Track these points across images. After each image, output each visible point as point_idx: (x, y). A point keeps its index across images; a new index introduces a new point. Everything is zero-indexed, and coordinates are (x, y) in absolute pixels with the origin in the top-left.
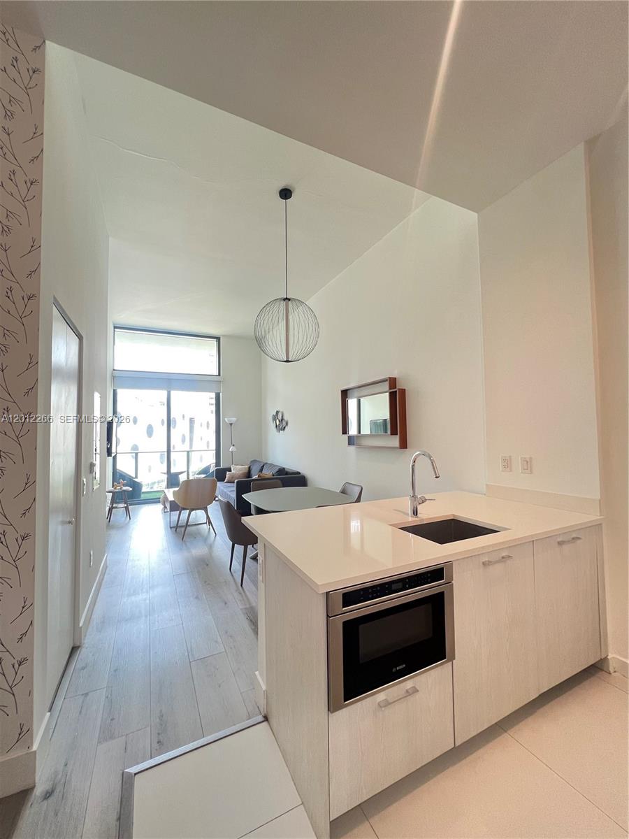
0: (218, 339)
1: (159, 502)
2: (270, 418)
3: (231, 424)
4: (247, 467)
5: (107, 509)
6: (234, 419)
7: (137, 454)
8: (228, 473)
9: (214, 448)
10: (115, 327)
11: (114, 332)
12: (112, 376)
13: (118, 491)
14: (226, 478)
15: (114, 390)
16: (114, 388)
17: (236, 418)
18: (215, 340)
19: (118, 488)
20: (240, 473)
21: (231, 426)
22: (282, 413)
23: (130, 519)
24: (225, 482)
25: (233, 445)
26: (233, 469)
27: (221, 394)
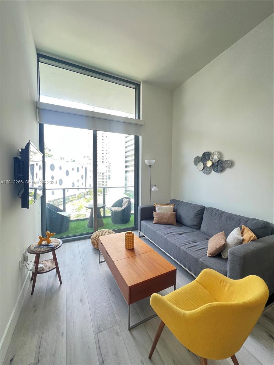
2: (190, 161)
3: (150, 166)
4: (172, 207)
5: (30, 273)
6: (153, 161)
8: (154, 213)
11: (38, 61)
12: (37, 108)
13: (43, 250)
14: (154, 218)
15: (40, 124)
16: (40, 123)
17: (155, 161)
18: (134, 86)
19: (44, 243)
20: (168, 213)
21: (150, 168)
22: (220, 154)
23: (61, 283)
24: (154, 222)
25: (155, 186)
26: (159, 209)
27: (140, 138)
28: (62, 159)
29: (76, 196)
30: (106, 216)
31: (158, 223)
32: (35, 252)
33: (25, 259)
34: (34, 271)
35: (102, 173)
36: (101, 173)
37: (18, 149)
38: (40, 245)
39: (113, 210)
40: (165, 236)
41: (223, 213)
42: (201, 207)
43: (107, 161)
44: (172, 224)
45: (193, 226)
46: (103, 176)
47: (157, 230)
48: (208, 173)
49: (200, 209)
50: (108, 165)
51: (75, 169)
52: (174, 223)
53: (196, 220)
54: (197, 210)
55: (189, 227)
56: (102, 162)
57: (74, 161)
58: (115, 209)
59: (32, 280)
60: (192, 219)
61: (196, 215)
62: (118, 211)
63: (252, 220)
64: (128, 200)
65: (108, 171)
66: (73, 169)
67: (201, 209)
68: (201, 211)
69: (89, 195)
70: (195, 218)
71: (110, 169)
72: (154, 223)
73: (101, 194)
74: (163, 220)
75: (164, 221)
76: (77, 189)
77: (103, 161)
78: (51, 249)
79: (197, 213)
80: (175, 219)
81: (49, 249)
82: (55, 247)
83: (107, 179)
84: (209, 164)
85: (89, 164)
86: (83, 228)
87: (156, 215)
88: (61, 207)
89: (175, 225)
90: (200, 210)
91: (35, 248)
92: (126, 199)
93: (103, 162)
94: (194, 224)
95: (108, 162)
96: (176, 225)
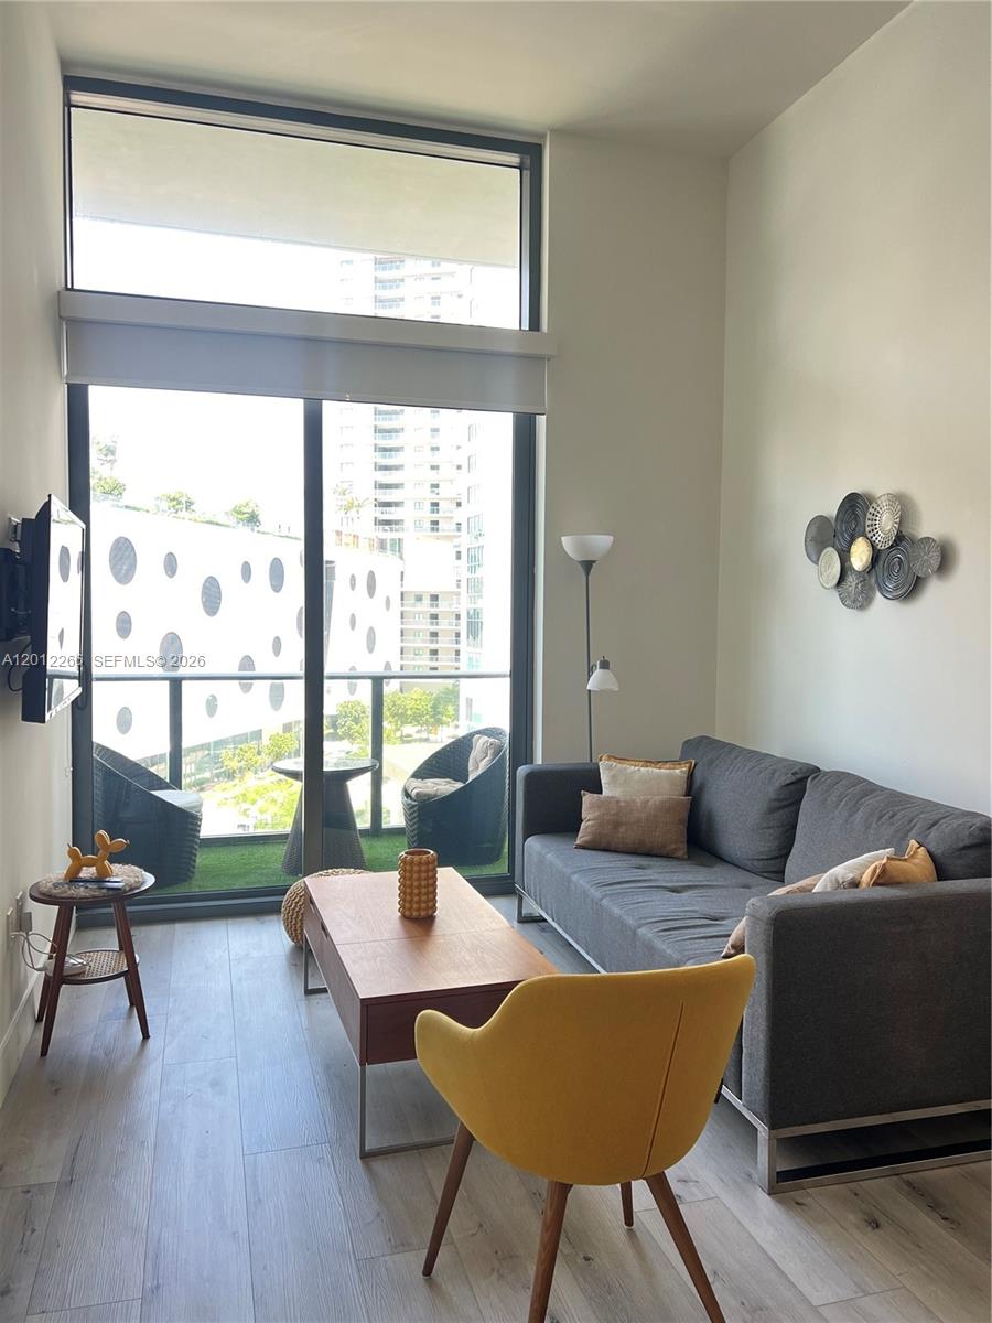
0: (527, 152)
1: (274, 909)
2: (792, 534)
3: (588, 565)
4: (680, 771)
6: (603, 541)
7: (176, 685)
8: (588, 799)
9: (506, 667)
10: (72, 83)
11: (68, 105)
12: (60, 317)
13: (83, 894)
14: (583, 825)
15: (70, 387)
16: (74, 381)
17: (611, 538)
18: (514, 159)
19: (88, 872)
20: (648, 801)
21: (588, 574)
22: (904, 507)
23: (146, 1036)
24: (578, 842)
25: (605, 665)
26: (614, 778)
27: (542, 421)
28: (180, 504)
29: (265, 741)
30: (384, 826)
31: (595, 846)
32: (55, 897)
33: (22, 922)
34: (51, 974)
35: (426, 600)
36: (419, 598)
37: (9, 515)
38: (73, 878)
39: (413, 794)
40: (596, 893)
41: (872, 791)
42: (796, 769)
43: (460, 515)
44: (664, 853)
45: (756, 863)
46: (434, 617)
47: (575, 873)
48: (861, 602)
49: (788, 782)
50: (465, 541)
51: (261, 573)
52: (673, 846)
53: (771, 831)
54: (777, 785)
55: (735, 865)
56: (428, 525)
57: (253, 519)
58: (427, 787)
59: (39, 1020)
60: (753, 830)
61: (772, 811)
62: (436, 795)
63: (957, 818)
64: (492, 740)
65: (464, 584)
66: (247, 572)
67: (794, 779)
68: (792, 787)
69: (346, 742)
70: (765, 825)
71: (478, 574)
72: (579, 847)
73: (418, 736)
74: (622, 829)
75: (627, 835)
76: (237, 682)
77: (435, 517)
78: (111, 892)
79: (775, 800)
80: (683, 828)
81: (104, 891)
82: (127, 888)
83: (458, 635)
84: (860, 555)
85: (345, 540)
86: (262, 874)
87: (592, 806)
88: (163, 771)
89: (678, 858)
90: (788, 785)
91: (55, 886)
92: (486, 738)
93: (436, 523)
94: (761, 853)
95: (464, 526)
96: (684, 859)
